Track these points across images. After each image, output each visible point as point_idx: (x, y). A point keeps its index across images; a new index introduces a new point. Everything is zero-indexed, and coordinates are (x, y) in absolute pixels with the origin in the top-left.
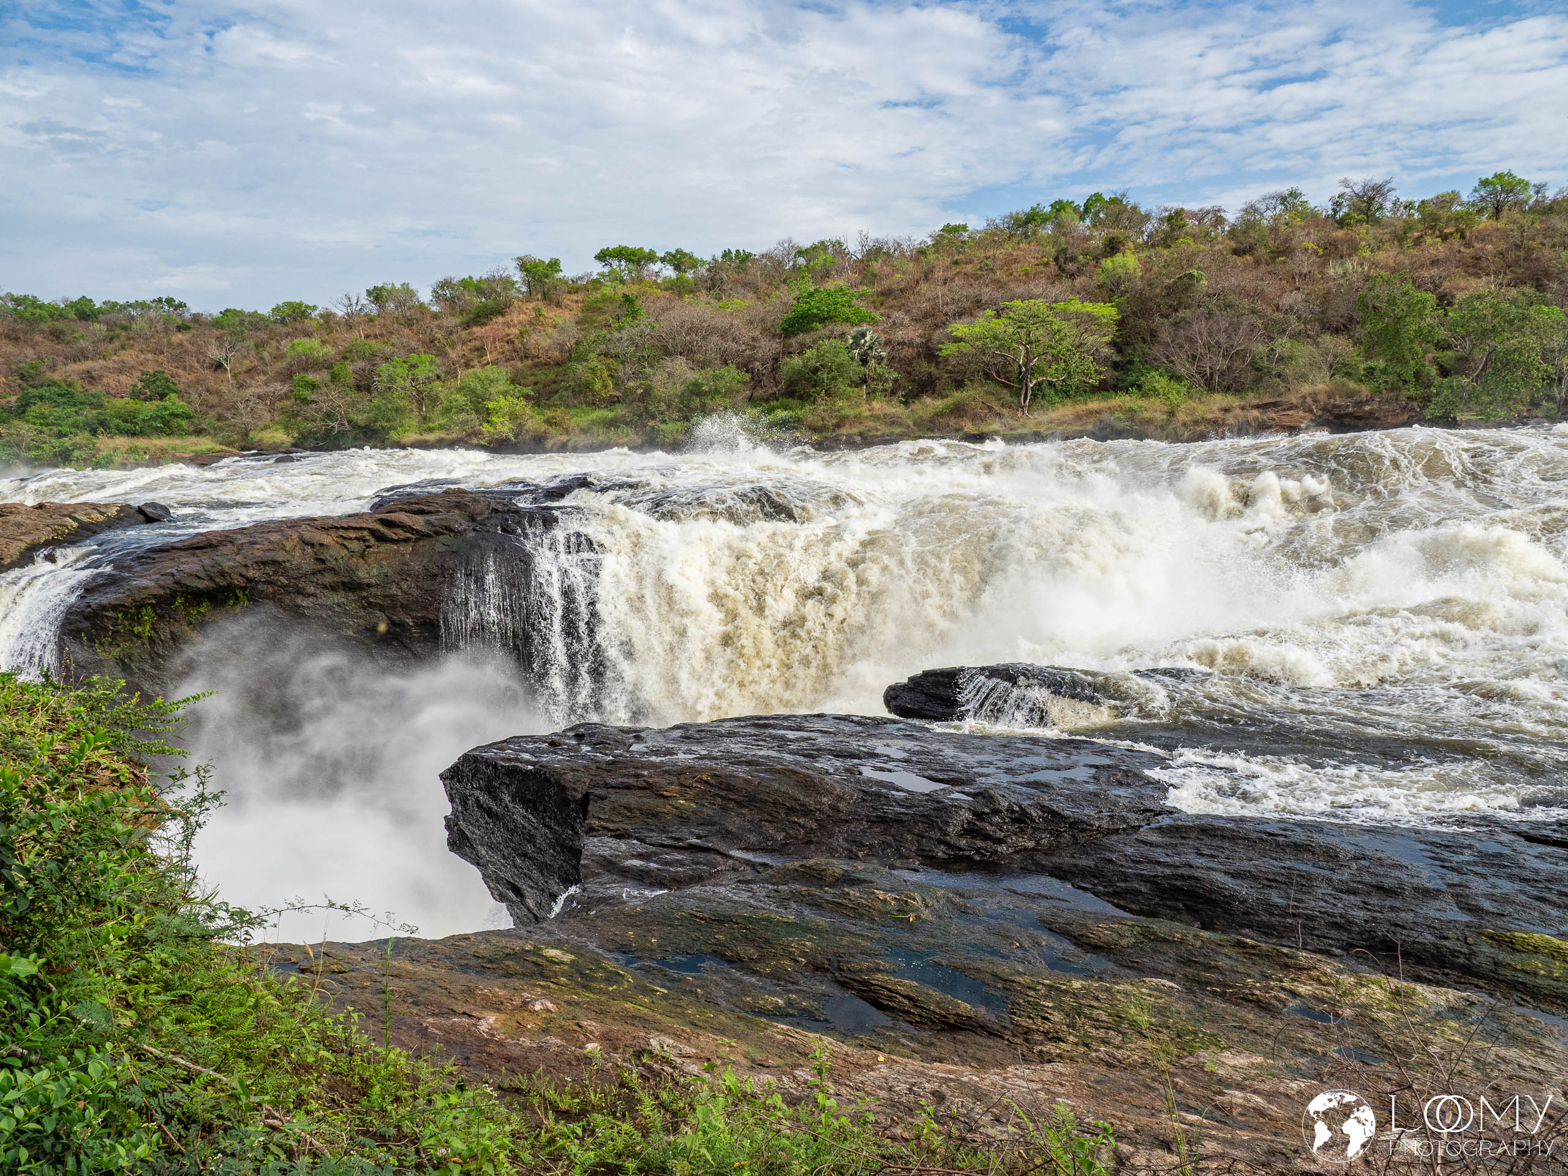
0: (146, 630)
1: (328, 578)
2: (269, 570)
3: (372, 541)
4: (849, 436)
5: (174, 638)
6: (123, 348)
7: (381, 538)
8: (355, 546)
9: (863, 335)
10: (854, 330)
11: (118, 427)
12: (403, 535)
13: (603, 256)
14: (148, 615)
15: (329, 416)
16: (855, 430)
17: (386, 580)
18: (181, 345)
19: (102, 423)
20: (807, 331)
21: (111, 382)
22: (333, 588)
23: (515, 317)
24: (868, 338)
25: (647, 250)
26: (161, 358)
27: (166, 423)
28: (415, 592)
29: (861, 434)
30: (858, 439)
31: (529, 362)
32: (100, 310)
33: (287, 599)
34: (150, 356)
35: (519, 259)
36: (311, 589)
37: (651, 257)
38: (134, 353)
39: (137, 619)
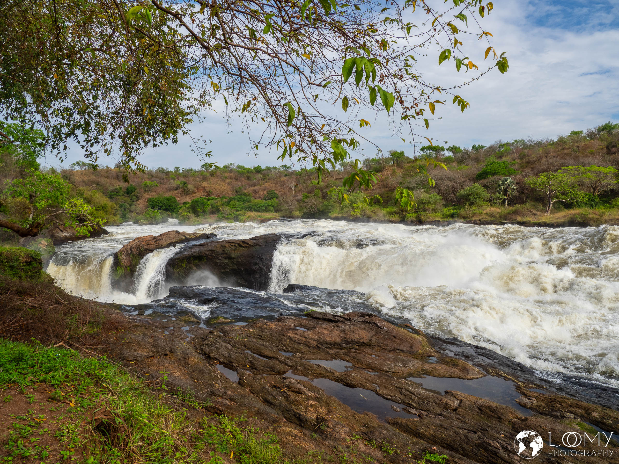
0: (184, 265)
1: (225, 256)
2: (211, 252)
3: (238, 246)
4: (475, 221)
5: (190, 268)
6: (266, 182)
7: (240, 246)
8: (233, 248)
9: (506, 180)
10: (503, 178)
11: (254, 209)
12: (246, 245)
13: (423, 149)
14: (185, 262)
15: (312, 207)
16: (477, 219)
17: (238, 257)
18: (284, 181)
19: (250, 207)
20: (485, 178)
21: (261, 194)
22: (226, 258)
23: (385, 173)
24: (508, 181)
25: (440, 146)
26: (277, 186)
27: (266, 208)
28: (244, 261)
29: (480, 220)
30: (478, 222)
31: (388, 189)
32: (263, 170)
33: (214, 260)
34: (274, 185)
35: (390, 151)
36: (220, 258)
37: (442, 149)
38: (269, 184)
39: (182, 262)
